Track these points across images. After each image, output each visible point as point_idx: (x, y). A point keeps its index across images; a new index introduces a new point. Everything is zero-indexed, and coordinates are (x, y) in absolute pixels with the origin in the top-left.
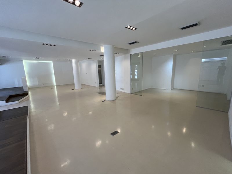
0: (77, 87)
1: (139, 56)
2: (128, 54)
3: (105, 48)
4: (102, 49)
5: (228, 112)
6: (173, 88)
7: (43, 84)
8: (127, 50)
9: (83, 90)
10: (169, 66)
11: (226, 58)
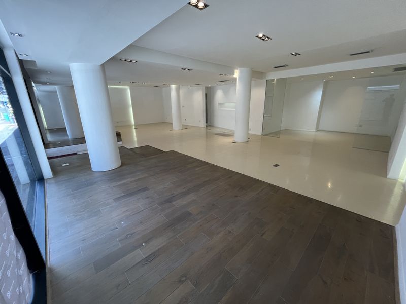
0: (176, 126)
1: (275, 82)
2: (262, 79)
3: (241, 73)
4: (237, 74)
5: (388, 152)
6: (318, 130)
7: (118, 122)
8: (262, 73)
9: (184, 131)
10: (317, 97)
11: (399, 86)
